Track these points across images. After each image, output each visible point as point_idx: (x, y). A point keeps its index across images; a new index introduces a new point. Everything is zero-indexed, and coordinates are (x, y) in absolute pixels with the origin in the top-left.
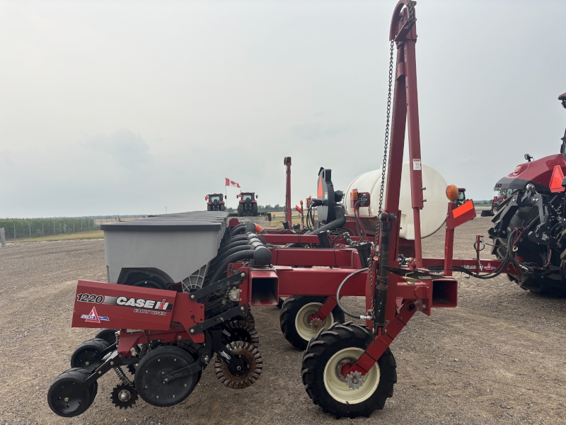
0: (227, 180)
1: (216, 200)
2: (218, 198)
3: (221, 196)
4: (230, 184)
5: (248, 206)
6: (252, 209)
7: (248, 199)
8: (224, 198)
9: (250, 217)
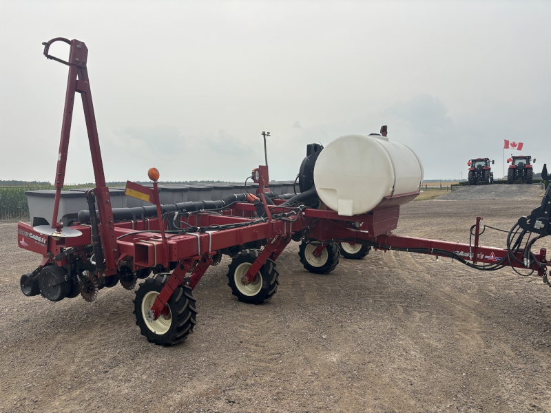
0: (507, 143)
1: (479, 166)
2: (483, 164)
3: (486, 160)
4: (510, 146)
5: (520, 172)
6: (526, 175)
7: (521, 163)
8: (491, 163)
9: (519, 185)
